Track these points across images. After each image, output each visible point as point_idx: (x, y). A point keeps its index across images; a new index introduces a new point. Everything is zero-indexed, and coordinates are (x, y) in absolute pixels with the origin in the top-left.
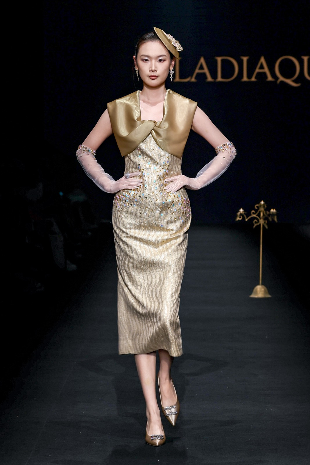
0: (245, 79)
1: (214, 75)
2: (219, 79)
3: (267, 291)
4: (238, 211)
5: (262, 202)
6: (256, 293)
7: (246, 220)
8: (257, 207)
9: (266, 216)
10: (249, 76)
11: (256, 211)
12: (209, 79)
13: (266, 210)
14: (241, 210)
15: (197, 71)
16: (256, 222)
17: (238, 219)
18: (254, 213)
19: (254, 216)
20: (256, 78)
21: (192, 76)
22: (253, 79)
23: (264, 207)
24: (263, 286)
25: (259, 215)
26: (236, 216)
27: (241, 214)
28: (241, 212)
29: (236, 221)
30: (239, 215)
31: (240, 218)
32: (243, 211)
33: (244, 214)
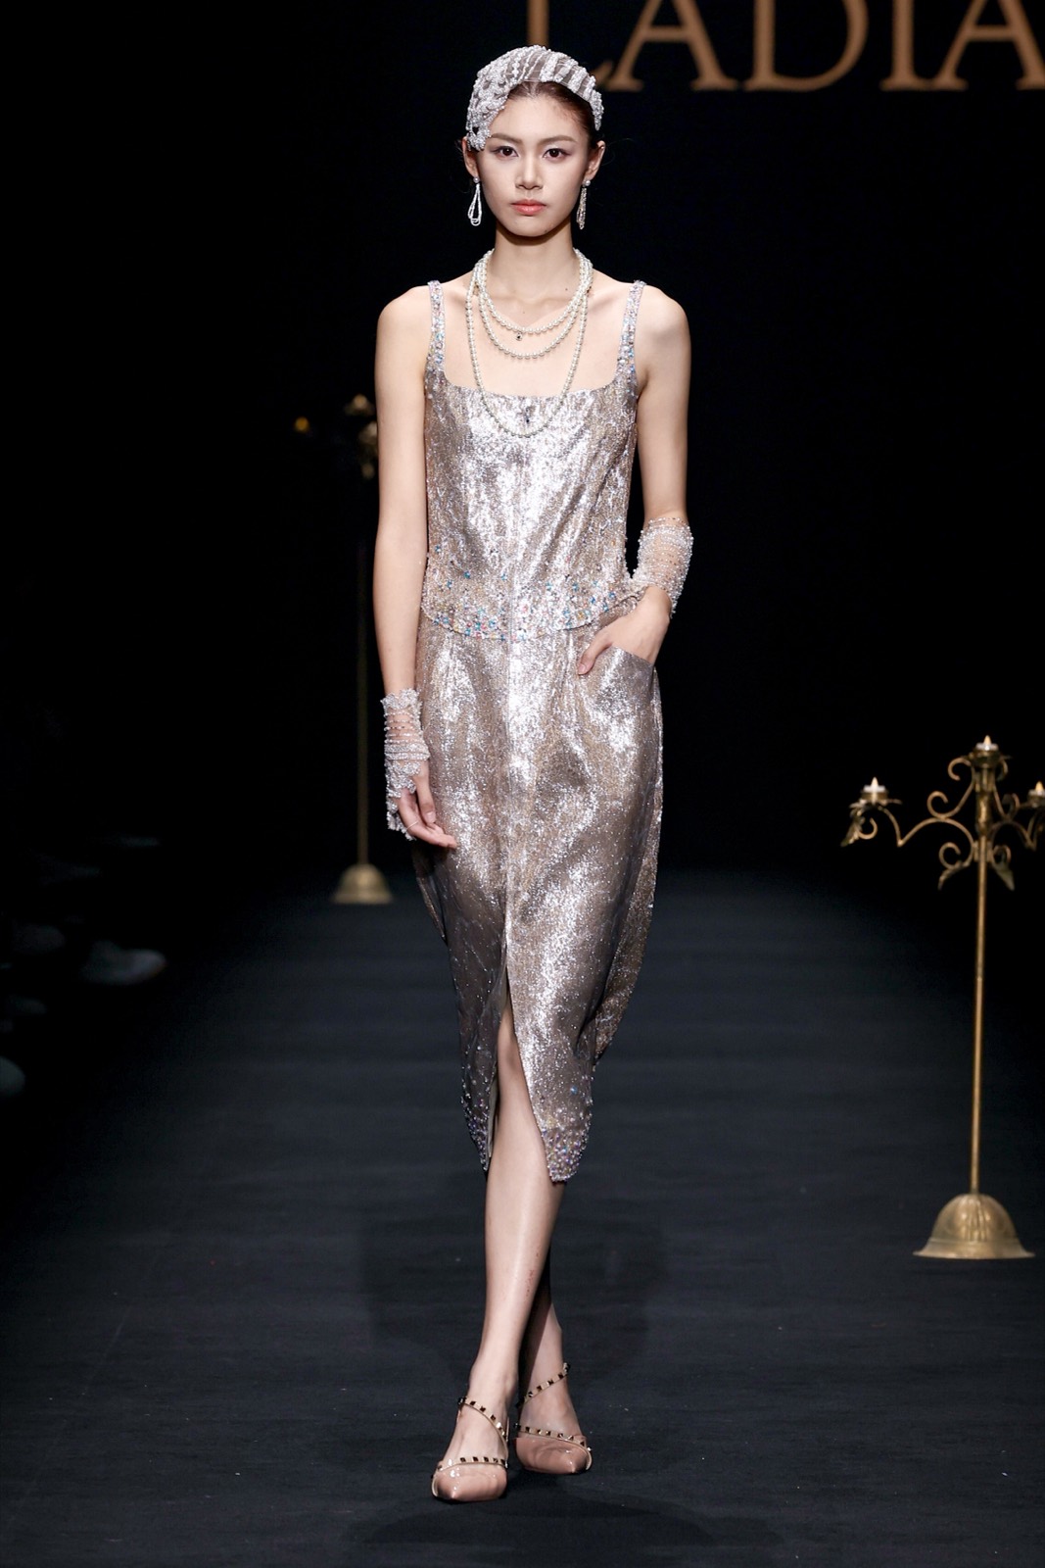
0: (903, 76)
1: (736, 57)
2: (764, 77)
3: (1008, 1225)
4: (858, 794)
5: (987, 745)
6: (952, 1236)
7: (901, 843)
8: (956, 769)
9: (1008, 819)
10: (926, 62)
11: (954, 791)
12: (711, 76)
13: (1003, 787)
14: (874, 788)
15: (645, 32)
16: (951, 856)
17: (856, 834)
18: (939, 806)
19: (943, 818)
20: (960, 72)
21: (616, 60)
22: (947, 79)
23: (997, 770)
24: (989, 1200)
25: (968, 815)
26: (847, 822)
27: (872, 811)
28: (874, 798)
29: (844, 844)
30: (862, 815)
31: (867, 829)
32: (880, 795)
33: (886, 811)
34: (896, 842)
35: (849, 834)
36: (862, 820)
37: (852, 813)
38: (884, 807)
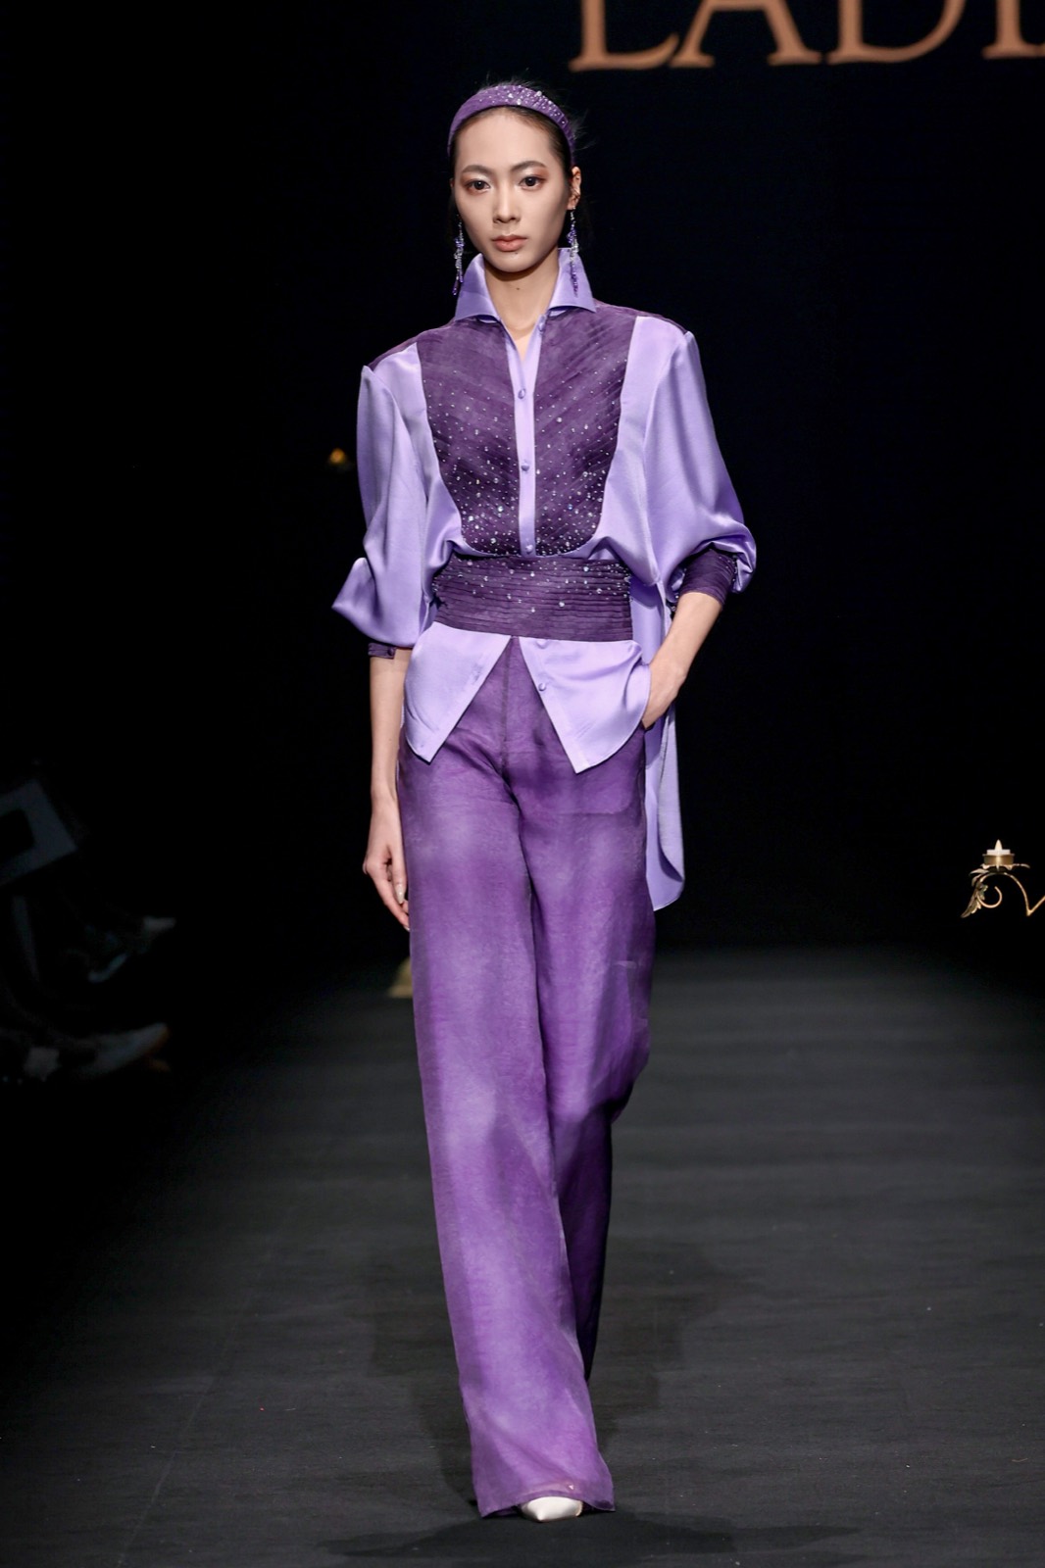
0: (1010, 42)
1: (819, 26)
2: (851, 47)
4: (980, 859)
7: (1030, 912)
10: (1033, 27)
12: (790, 49)
14: (998, 852)
15: (716, 2)
17: (978, 903)
21: (683, 33)
26: (969, 891)
27: (996, 878)
28: (998, 863)
29: (965, 915)
30: (984, 882)
31: (990, 897)
32: (1004, 857)
33: (1012, 877)
34: (1025, 911)
35: (970, 903)
36: (986, 888)
37: (975, 879)
38: (1009, 872)
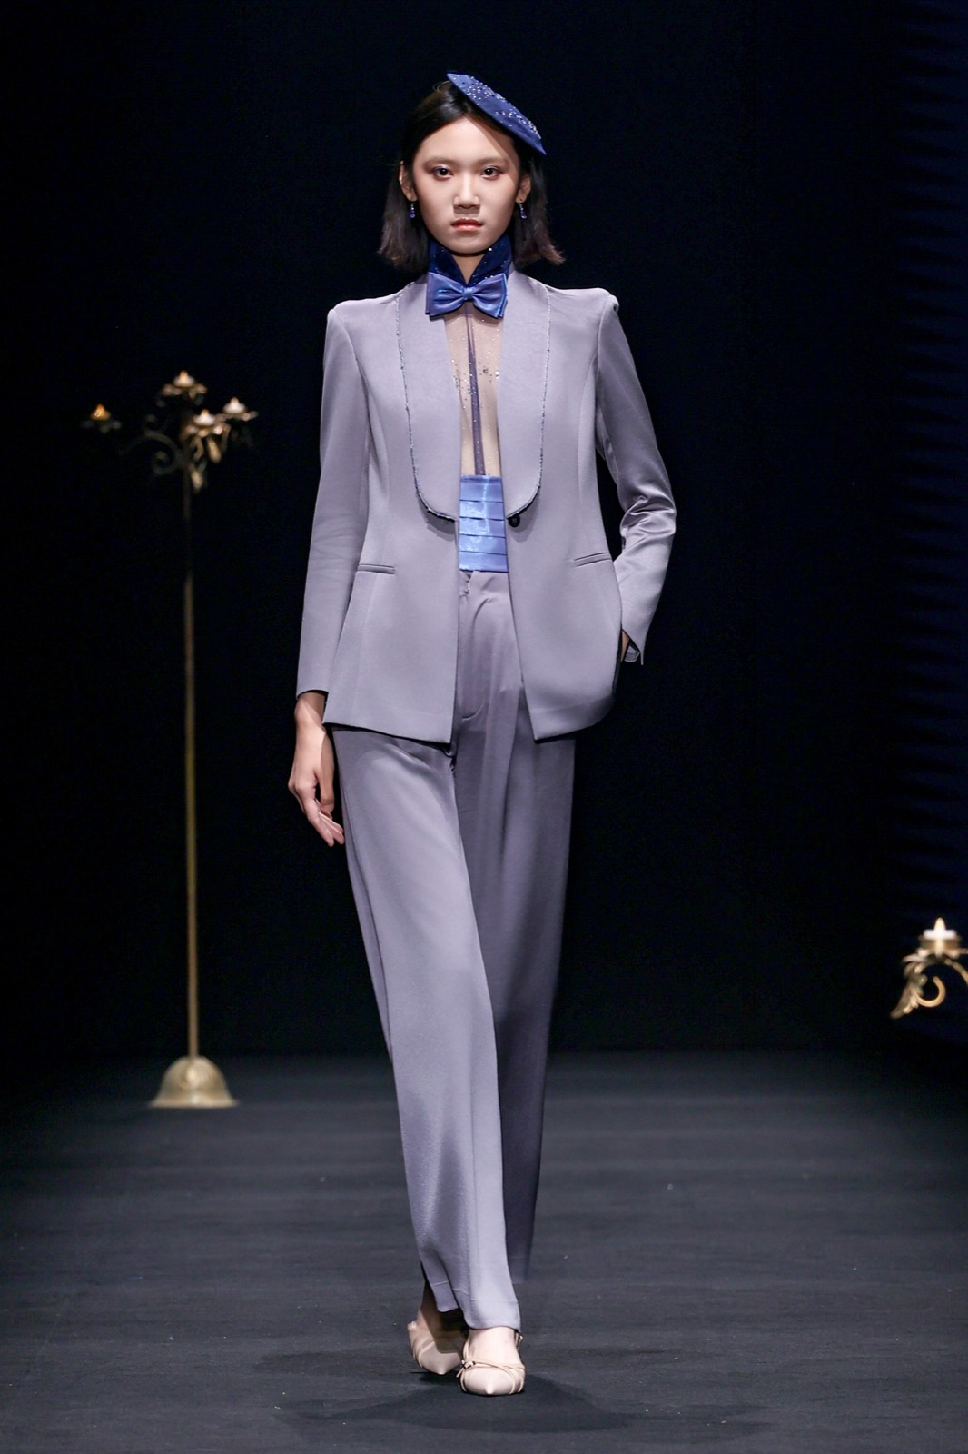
4: (915, 942)
14: (940, 935)
17: (913, 999)
26: (901, 982)
27: (936, 967)
28: (939, 949)
29: (896, 1014)
30: (924, 972)
31: (929, 992)
32: (948, 943)
33: (957, 967)
35: (903, 999)
36: (923, 980)
37: (908, 968)
38: (954, 960)
